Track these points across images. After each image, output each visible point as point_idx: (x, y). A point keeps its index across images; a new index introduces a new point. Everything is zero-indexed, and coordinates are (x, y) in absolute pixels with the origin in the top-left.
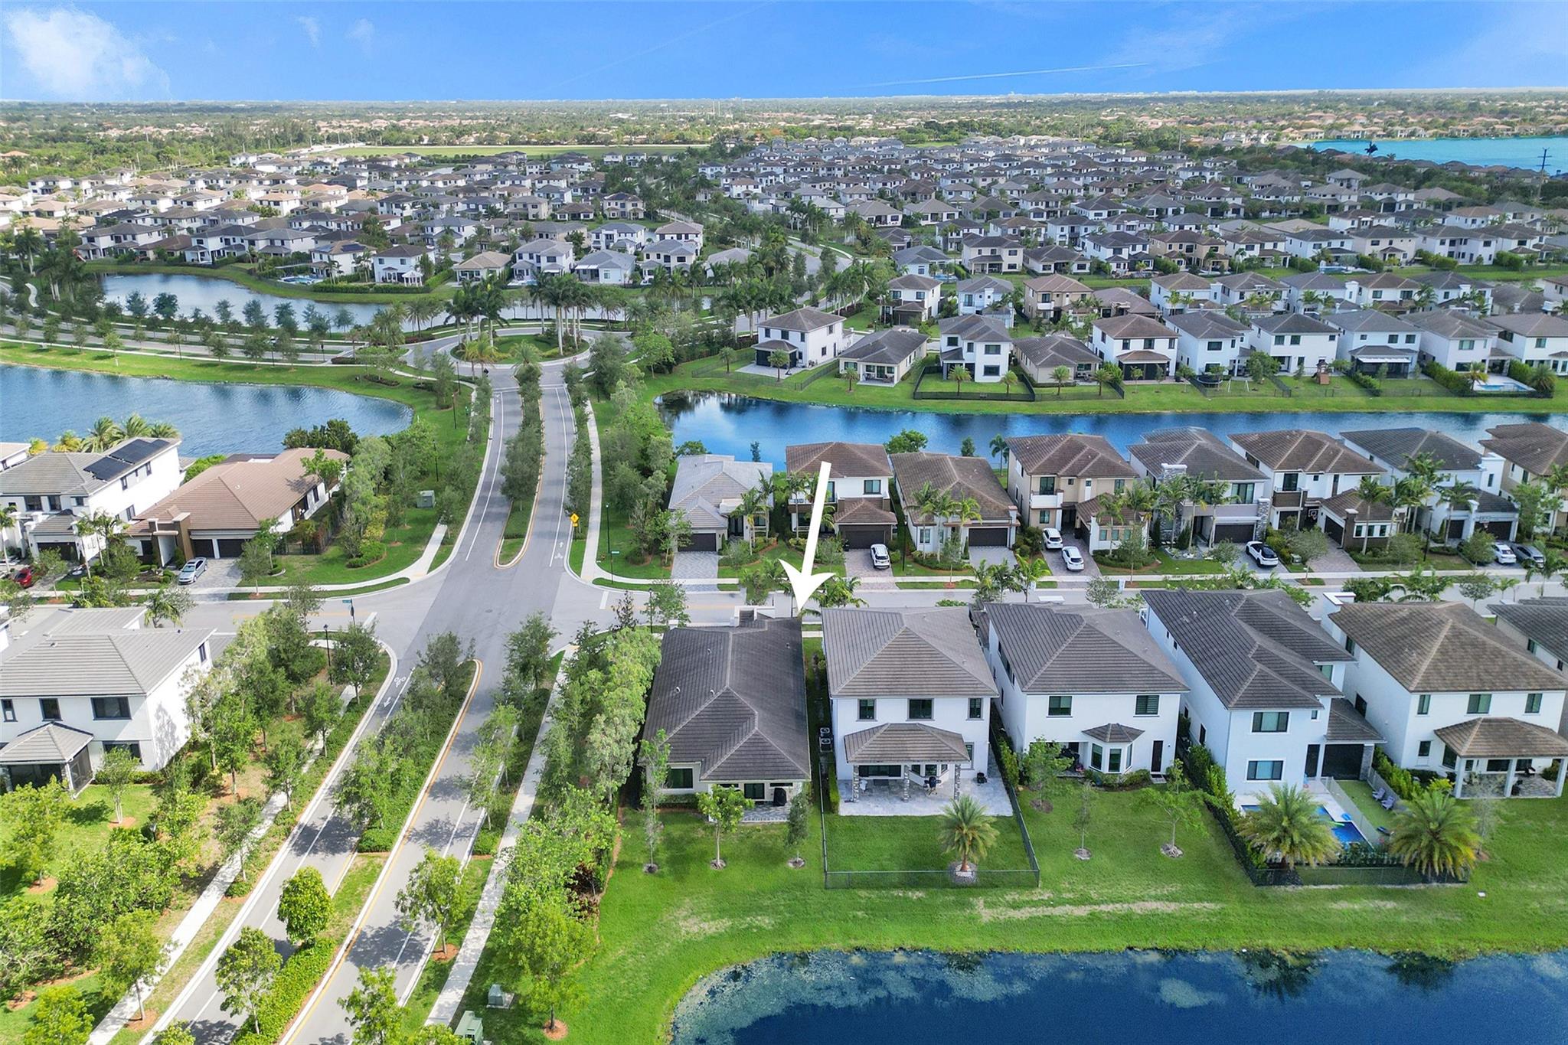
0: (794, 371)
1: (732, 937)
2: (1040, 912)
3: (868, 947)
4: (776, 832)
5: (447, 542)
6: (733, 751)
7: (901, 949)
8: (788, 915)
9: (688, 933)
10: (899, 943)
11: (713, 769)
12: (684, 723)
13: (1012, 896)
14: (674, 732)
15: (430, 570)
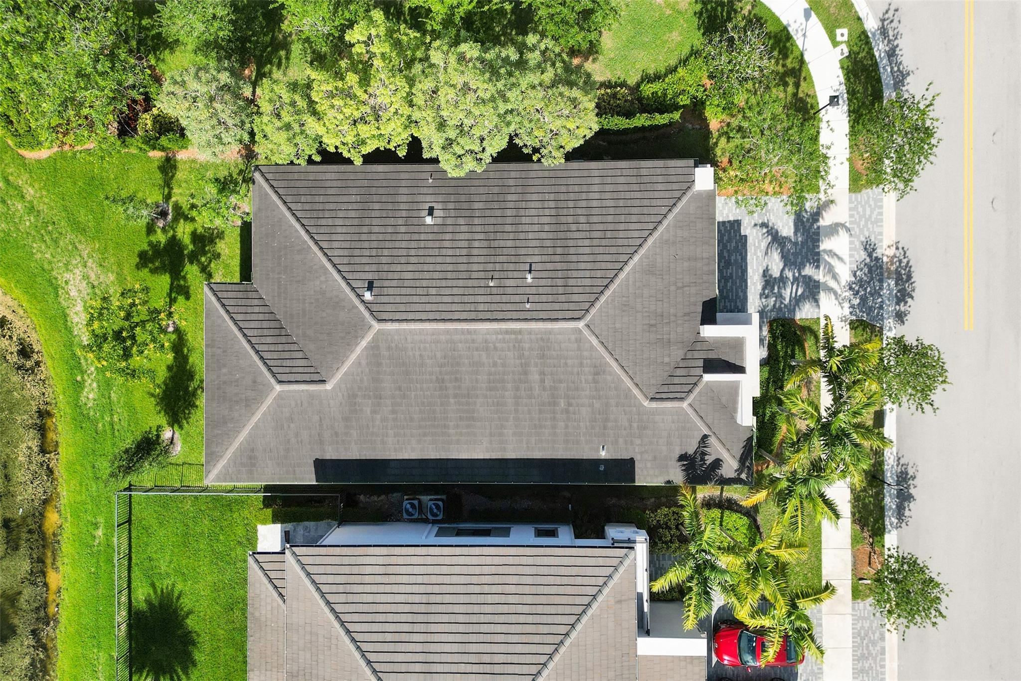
1: (69, 346)
9: (66, 282)
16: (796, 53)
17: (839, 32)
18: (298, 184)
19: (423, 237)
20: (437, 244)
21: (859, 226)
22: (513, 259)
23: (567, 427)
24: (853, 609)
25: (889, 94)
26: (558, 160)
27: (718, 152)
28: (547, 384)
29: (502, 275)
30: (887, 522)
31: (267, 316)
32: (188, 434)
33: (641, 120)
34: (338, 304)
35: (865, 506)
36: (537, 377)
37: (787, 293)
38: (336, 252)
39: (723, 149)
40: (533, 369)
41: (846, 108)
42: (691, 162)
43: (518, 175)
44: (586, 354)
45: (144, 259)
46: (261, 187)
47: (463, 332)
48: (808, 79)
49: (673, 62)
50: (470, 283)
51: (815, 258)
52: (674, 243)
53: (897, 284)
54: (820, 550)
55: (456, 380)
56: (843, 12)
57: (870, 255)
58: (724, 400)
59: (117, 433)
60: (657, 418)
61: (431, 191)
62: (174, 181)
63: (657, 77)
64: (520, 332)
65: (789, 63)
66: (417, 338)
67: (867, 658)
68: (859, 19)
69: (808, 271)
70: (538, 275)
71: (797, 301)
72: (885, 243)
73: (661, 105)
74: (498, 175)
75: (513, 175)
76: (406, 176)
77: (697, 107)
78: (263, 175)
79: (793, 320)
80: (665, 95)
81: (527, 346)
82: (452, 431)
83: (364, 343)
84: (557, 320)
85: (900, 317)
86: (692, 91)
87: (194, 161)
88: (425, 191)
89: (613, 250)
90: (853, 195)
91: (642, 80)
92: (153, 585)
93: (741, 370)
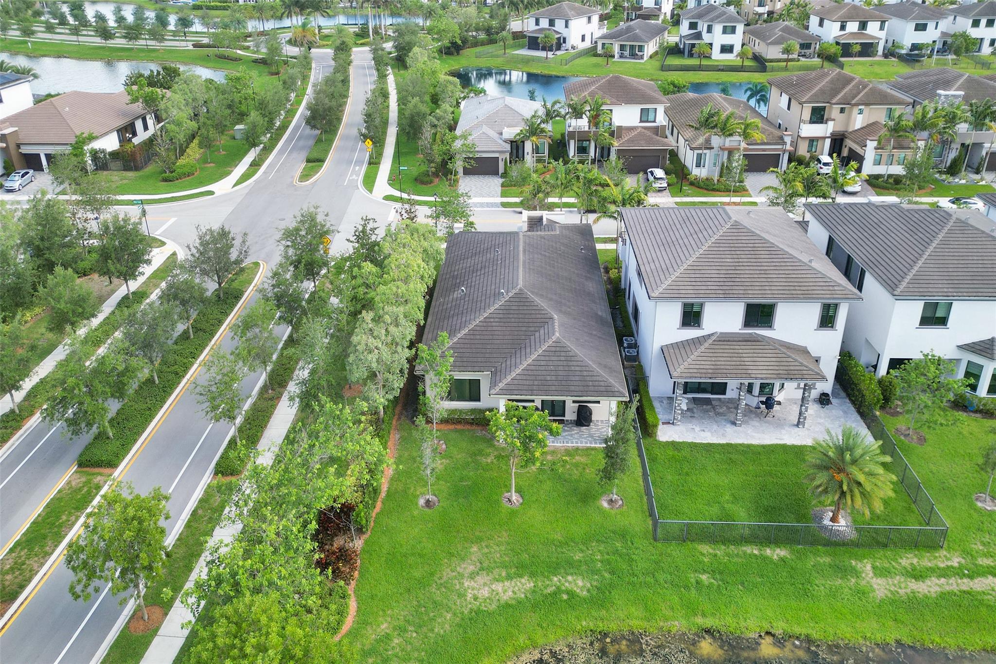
0: (558, 53)
1: (535, 606)
2: (954, 585)
3: (723, 630)
4: (583, 460)
5: (256, 165)
6: (530, 361)
7: (768, 633)
8: (607, 575)
9: (476, 598)
10: (766, 626)
11: (505, 382)
12: (471, 327)
13: (909, 560)
14: (459, 336)
15: (235, 186)
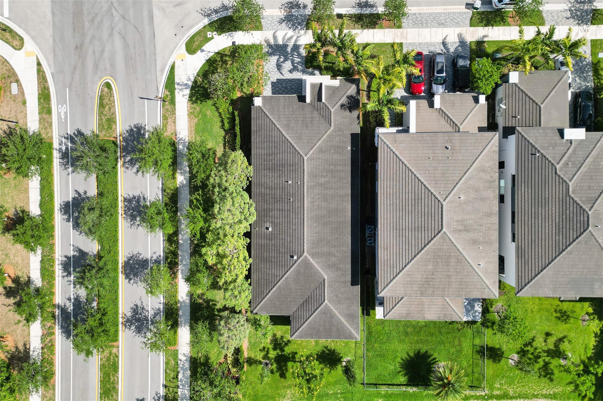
6: (311, 318)
11: (298, 331)
16: (215, 56)
17: (209, 36)
18: (257, 292)
19: (276, 232)
20: (278, 225)
21: (274, 26)
22: (284, 190)
23: (340, 165)
24: (405, 28)
25: (230, 13)
26: (251, 168)
27: (248, 92)
28: (325, 174)
29: (289, 195)
30: (375, 12)
31: (302, 308)
32: (344, 354)
33: (237, 129)
34: (298, 272)
35: (370, 23)
36: (323, 179)
37: (297, 60)
38: (281, 273)
39: (247, 91)
40: (320, 181)
41: (234, 33)
42: (252, 107)
43: (255, 188)
44: (315, 156)
45: (283, 376)
46: (258, 310)
47: (307, 213)
48: (224, 50)
49: (217, 114)
50: (291, 210)
51: (285, 46)
52: (279, 115)
53: (294, 8)
54: (385, 44)
55: (324, 217)
56: (202, 34)
57: (284, 21)
58: (331, 92)
59: (344, 391)
60: (337, 123)
61: (260, 229)
62: (255, 359)
63: (222, 121)
64: (307, 187)
65: (218, 59)
66: (309, 234)
67: (422, 21)
68: (204, 27)
69: (289, 49)
70: (289, 179)
71: (299, 55)
72: (280, 14)
73: (232, 120)
74: (255, 197)
75: (255, 190)
76: (255, 240)
77: (233, 103)
78: (254, 309)
79: (306, 57)
80: (229, 118)
81: (312, 183)
82: (341, 220)
83: (311, 260)
84: (304, 169)
85: (305, 7)
86: (228, 105)
87: (248, 348)
88: (260, 231)
89: (281, 143)
90: (264, 29)
91: (223, 128)
92: (399, 372)
93: (321, 84)
